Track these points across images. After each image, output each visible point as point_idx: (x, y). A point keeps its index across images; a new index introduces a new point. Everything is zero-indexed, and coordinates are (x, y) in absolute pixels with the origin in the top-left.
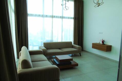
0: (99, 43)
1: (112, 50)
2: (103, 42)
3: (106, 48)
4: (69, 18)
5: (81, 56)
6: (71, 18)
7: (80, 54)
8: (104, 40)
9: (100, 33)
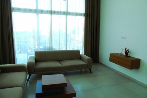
0: (121, 54)
1: (140, 67)
2: (127, 52)
3: (130, 64)
4: (77, 14)
5: (91, 73)
6: (81, 15)
7: (90, 70)
8: (128, 50)
9: (123, 38)
